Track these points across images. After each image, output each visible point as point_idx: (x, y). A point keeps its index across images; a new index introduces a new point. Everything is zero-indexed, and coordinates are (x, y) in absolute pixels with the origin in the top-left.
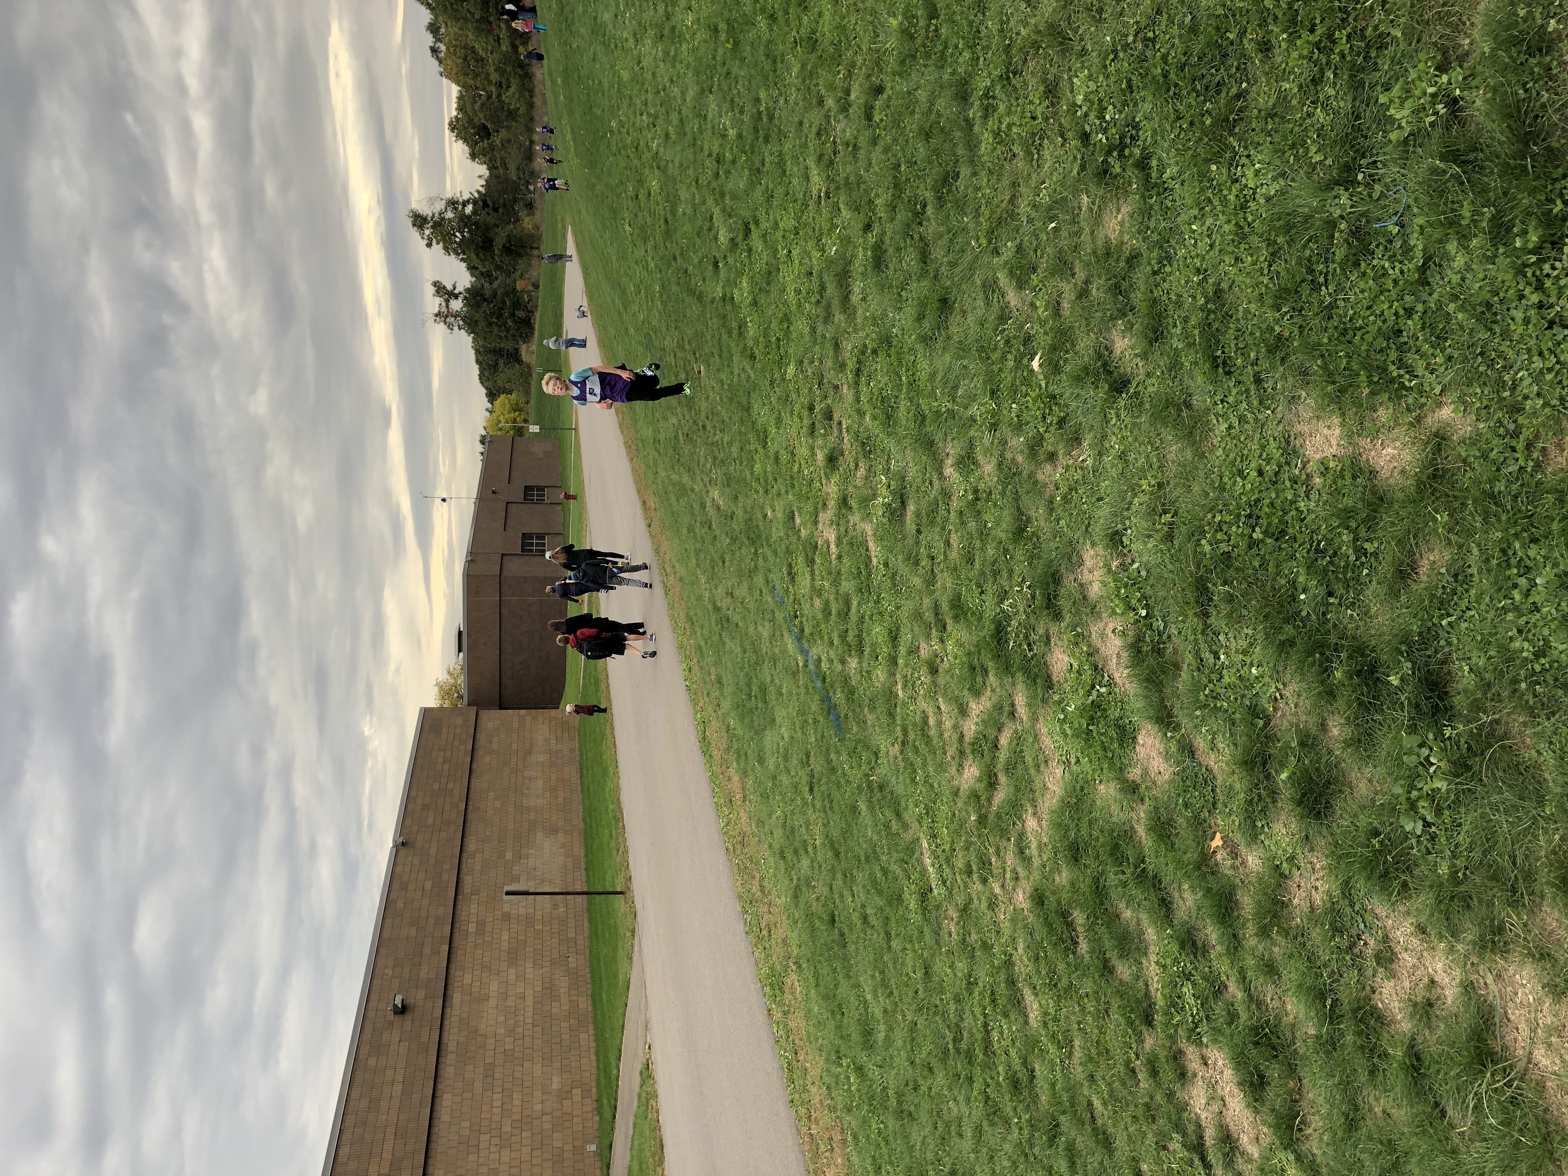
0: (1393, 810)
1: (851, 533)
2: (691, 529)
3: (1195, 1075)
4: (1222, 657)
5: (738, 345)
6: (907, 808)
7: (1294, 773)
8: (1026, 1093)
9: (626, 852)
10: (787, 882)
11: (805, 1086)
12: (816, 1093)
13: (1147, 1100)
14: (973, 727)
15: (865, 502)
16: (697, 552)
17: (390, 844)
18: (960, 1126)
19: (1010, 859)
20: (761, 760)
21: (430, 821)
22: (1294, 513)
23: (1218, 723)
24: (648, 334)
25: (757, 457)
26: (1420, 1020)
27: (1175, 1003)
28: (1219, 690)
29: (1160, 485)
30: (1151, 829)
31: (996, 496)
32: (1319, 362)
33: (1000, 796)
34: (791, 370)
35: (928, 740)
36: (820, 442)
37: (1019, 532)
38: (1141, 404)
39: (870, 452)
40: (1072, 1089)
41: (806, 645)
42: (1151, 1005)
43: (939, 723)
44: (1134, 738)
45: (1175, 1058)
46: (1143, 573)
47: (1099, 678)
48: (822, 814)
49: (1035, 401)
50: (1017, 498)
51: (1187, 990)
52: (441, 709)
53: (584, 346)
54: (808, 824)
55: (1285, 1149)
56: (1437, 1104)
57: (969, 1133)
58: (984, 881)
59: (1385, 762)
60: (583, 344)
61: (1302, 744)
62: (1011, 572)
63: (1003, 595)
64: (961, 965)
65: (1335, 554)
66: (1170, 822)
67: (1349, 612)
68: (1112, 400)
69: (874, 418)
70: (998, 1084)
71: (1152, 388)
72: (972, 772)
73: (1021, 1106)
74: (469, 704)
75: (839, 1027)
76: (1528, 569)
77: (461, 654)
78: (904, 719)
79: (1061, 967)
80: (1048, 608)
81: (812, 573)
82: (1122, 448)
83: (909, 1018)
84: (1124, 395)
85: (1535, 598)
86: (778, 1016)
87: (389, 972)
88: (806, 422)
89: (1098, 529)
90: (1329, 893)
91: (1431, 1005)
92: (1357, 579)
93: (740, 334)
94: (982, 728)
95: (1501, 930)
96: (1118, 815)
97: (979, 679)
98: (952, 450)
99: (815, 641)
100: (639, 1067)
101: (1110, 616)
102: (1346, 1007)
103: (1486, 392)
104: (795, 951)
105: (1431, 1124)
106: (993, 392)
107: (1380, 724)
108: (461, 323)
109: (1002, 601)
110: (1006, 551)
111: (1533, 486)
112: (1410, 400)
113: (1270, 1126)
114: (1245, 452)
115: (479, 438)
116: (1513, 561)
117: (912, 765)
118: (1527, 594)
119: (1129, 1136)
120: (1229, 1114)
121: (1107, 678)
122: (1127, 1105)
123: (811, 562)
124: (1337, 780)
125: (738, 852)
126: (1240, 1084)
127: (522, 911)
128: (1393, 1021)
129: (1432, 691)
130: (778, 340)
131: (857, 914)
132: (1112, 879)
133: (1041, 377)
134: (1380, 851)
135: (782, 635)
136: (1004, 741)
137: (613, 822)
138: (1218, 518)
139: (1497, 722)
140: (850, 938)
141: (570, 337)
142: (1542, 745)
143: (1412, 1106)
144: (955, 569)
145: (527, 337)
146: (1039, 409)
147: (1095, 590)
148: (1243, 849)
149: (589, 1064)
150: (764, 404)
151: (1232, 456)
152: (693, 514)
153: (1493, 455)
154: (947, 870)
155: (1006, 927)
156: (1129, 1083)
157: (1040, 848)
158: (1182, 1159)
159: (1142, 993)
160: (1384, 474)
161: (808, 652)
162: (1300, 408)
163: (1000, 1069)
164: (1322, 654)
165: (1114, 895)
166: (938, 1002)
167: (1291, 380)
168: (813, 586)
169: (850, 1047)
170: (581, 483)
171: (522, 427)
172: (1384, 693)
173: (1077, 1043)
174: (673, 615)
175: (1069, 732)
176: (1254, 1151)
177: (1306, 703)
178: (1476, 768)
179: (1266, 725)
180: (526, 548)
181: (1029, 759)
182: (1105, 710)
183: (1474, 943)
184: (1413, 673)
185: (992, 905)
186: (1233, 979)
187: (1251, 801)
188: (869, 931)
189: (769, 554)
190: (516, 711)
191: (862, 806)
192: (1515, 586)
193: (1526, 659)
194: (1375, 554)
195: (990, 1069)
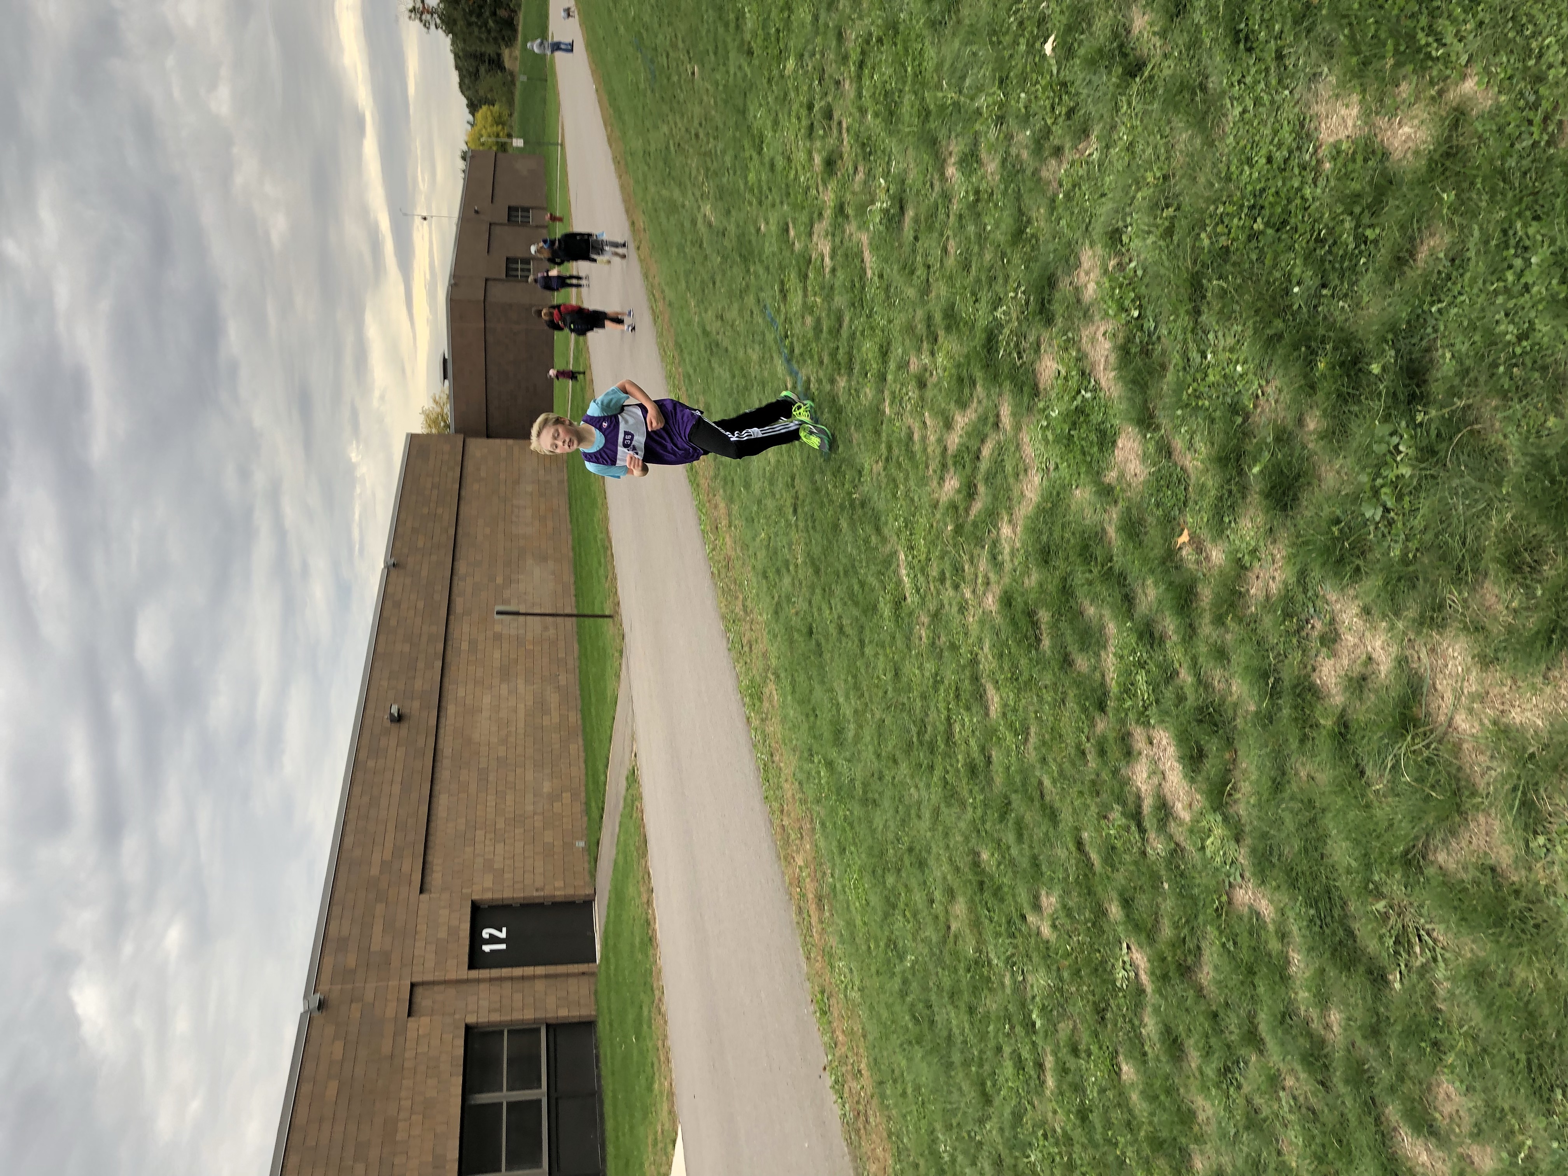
0: (1356, 499)
1: (846, 244)
2: (681, 249)
3: (1140, 753)
4: (1209, 356)
5: (734, 40)
6: (886, 523)
7: (1266, 467)
8: (982, 777)
9: (615, 578)
10: (768, 599)
11: (778, 783)
12: (789, 789)
13: (1093, 777)
14: (957, 440)
15: (862, 209)
16: (688, 273)
17: (382, 565)
18: (919, 809)
19: (983, 565)
20: (747, 486)
21: (420, 544)
22: (1298, 201)
23: (1199, 422)
24: (640, 32)
25: (751, 166)
26: (1352, 693)
27: (1128, 689)
28: (1202, 389)
29: (1166, 178)
30: (1120, 529)
31: (998, 195)
32: (1346, 31)
33: (978, 506)
34: (791, 64)
35: (911, 456)
36: (818, 144)
37: (1018, 235)
38: (1155, 89)
39: (870, 153)
40: (1025, 772)
41: (795, 366)
42: (1105, 694)
43: (924, 438)
44: (1114, 443)
45: (1123, 739)
46: (1140, 273)
47: (1085, 383)
48: (805, 535)
49: (1044, 89)
50: (1018, 197)
51: (1141, 678)
52: (428, 436)
53: (572, 50)
54: (790, 544)
55: (1215, 811)
56: (1357, 765)
57: (927, 814)
58: (956, 587)
59: (1355, 452)
60: (570, 48)
61: (1278, 439)
62: (1007, 278)
63: (997, 302)
64: (930, 667)
65: (1335, 243)
66: (1141, 522)
67: (1341, 303)
68: (1124, 84)
69: (876, 115)
70: (958, 770)
71: (1168, 69)
72: (952, 484)
73: (977, 788)
74: (457, 431)
75: (812, 728)
76: (1526, 249)
77: (447, 382)
78: (888, 435)
79: (1023, 662)
80: (1041, 313)
81: (805, 289)
82: (1130, 138)
83: (878, 716)
84: (1137, 79)
85: (1528, 278)
86: (756, 723)
87: (385, 683)
88: (805, 123)
89: (1098, 229)
90: (1285, 583)
91: (1364, 679)
92: (1353, 268)
93: (738, 27)
94: (965, 439)
95: (1441, 607)
96: (1090, 518)
97: (967, 391)
98: (956, 148)
99: (805, 361)
100: (625, 772)
101: (1102, 318)
102: (1286, 684)
103: (1512, 61)
104: (774, 662)
105: (1350, 783)
106: (1001, 82)
107: (1356, 416)
108: (438, 21)
109: (995, 309)
110: (1003, 255)
111: (1544, 160)
112: (1435, 73)
113: (1204, 792)
114: (1257, 138)
115: (459, 154)
116: (1512, 242)
117: (894, 480)
118: (1520, 275)
119: (1074, 810)
120: (1167, 786)
121: (1093, 382)
122: (1075, 782)
123: (804, 277)
124: (1306, 473)
125: (723, 576)
126: (1181, 759)
127: (513, 632)
128: (1329, 695)
129: (1411, 378)
130: (778, 31)
131: (834, 625)
132: (1079, 577)
133: (1053, 62)
134: (1338, 539)
135: (772, 357)
136: (986, 452)
137: (602, 551)
138: (1221, 209)
139: (1469, 407)
140: (826, 647)
141: (556, 39)
142: (1510, 429)
143: (1334, 769)
144: (951, 277)
145: (510, 41)
146: (1048, 98)
147: (1090, 291)
148: (1208, 545)
149: (578, 771)
150: (761, 105)
151: (1242, 143)
152: (683, 232)
153: (1509, 129)
154: (921, 579)
155: (974, 629)
156: (1078, 763)
157: (1013, 554)
158: (1119, 826)
159: (1098, 683)
160: (1397, 155)
161: (797, 373)
162: (1320, 86)
163: (960, 757)
164: (1308, 347)
165: (1080, 593)
166: (905, 701)
167: (1314, 54)
168: (805, 303)
169: (822, 746)
170: (567, 204)
171: (505, 143)
172: (1364, 382)
173: (1033, 730)
174: (662, 343)
175: (1050, 437)
176: (1186, 816)
177: (1286, 397)
178: (1442, 454)
179: (1245, 420)
180: (510, 273)
181: (1009, 468)
182: (1088, 415)
183: (1414, 620)
184: (1396, 361)
185: (962, 609)
186: (1185, 665)
187: (1221, 497)
188: (844, 640)
189: (761, 271)
190: (504, 441)
191: (844, 524)
192: (1510, 267)
193: (1509, 342)
194: (1376, 242)
195: (950, 757)
